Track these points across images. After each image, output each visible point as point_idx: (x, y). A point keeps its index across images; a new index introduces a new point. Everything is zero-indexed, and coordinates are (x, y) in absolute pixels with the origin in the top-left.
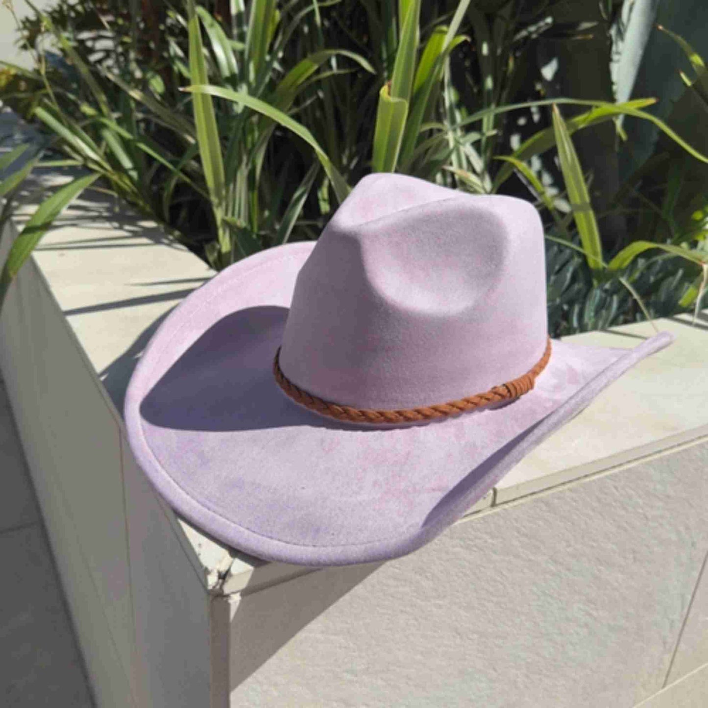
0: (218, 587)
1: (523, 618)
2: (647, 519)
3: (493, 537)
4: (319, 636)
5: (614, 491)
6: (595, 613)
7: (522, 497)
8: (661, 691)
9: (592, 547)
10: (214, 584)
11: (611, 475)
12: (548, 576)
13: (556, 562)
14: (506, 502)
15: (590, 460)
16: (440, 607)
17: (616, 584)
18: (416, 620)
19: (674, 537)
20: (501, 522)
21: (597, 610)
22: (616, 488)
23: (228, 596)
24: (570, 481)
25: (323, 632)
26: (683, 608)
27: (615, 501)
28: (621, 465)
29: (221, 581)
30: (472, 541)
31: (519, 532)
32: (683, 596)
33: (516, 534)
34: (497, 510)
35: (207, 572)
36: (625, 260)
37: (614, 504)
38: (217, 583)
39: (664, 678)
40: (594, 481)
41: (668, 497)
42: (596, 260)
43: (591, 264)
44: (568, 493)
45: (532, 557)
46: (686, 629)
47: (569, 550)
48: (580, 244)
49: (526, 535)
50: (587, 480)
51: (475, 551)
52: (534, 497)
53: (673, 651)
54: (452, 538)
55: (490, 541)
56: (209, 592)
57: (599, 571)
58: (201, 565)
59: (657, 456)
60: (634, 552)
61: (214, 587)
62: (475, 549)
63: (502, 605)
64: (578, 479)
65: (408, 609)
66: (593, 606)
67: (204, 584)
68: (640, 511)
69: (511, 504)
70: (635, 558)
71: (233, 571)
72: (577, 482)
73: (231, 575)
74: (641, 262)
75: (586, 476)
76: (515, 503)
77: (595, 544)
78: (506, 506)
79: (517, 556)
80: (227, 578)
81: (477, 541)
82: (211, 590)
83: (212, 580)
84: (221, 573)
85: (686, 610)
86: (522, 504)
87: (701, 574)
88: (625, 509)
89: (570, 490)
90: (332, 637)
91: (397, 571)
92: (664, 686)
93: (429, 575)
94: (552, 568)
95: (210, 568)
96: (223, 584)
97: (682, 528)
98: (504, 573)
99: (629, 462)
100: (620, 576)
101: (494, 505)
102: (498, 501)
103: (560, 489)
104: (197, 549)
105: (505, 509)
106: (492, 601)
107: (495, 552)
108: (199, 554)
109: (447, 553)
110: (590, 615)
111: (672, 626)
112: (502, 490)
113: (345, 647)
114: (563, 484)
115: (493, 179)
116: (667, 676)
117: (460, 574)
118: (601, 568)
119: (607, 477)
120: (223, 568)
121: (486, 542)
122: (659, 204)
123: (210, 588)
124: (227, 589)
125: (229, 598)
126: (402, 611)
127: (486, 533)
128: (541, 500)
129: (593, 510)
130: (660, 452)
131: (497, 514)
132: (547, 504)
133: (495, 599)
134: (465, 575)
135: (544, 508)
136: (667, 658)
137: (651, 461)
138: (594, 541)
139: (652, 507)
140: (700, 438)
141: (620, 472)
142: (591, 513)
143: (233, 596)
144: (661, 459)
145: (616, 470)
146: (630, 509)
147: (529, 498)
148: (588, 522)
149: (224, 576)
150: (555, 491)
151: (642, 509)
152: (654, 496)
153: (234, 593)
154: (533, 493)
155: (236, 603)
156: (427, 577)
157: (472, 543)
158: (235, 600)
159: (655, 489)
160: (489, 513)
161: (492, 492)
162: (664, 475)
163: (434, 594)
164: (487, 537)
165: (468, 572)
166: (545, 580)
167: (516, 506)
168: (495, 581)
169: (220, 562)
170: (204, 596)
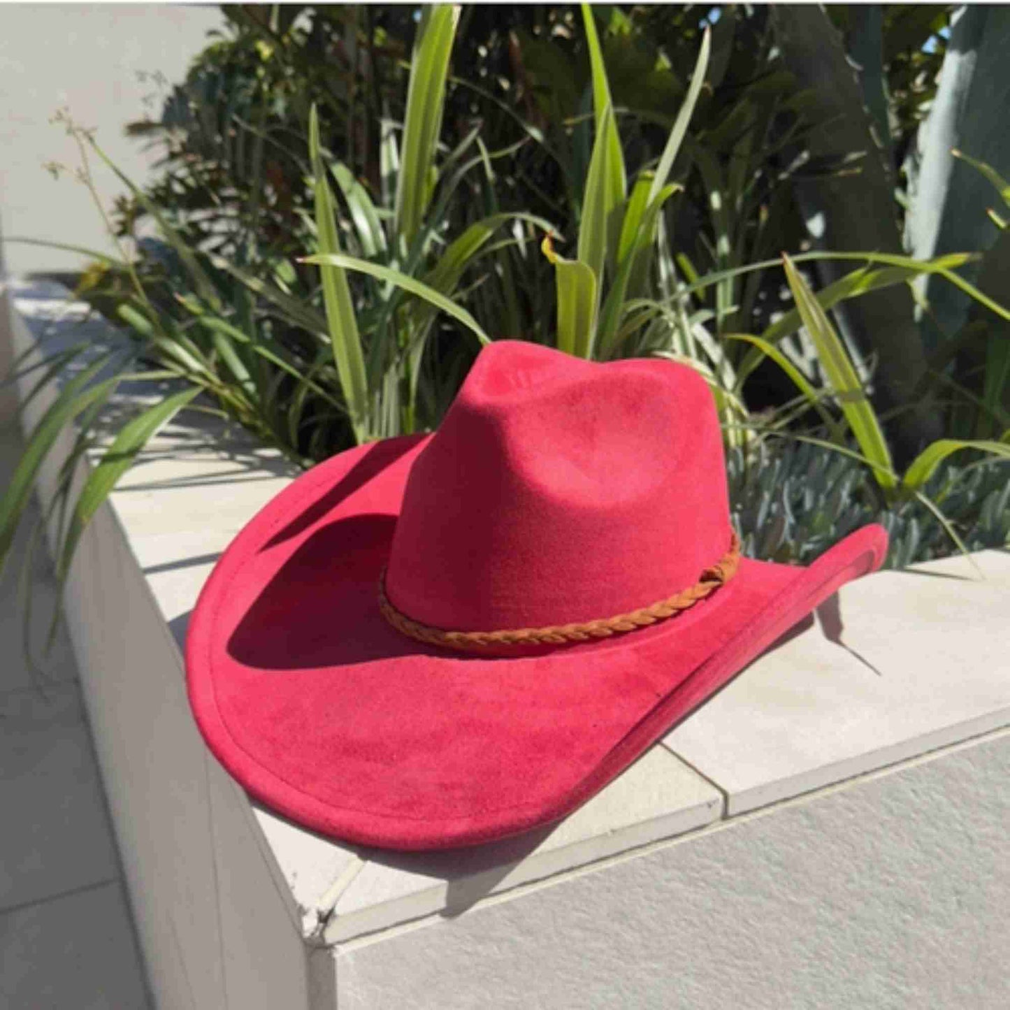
0: (318, 934)
1: (789, 994)
2: (970, 838)
3: (728, 867)
5: (912, 795)
6: (903, 988)
7: (769, 805)
9: (888, 883)
10: (312, 930)
11: (904, 772)
12: (820, 928)
13: (832, 906)
14: (745, 813)
15: (867, 750)
16: (655, 972)
17: (934, 944)
18: (620, 992)
20: (740, 844)
21: (907, 984)
22: (914, 791)
23: (331, 947)
24: (842, 781)
27: (916, 812)
28: (917, 756)
29: (321, 925)
30: (697, 871)
31: (768, 859)
33: (764, 862)
34: (731, 824)
35: (301, 911)
37: (913, 815)
38: (317, 929)
40: (879, 781)
41: (1000, 805)
42: (886, 475)
43: (881, 480)
44: (841, 800)
45: (793, 899)
47: (850, 886)
48: (860, 451)
49: (779, 864)
50: (867, 779)
51: (703, 888)
52: (788, 804)
54: (665, 867)
55: (723, 872)
56: (306, 943)
57: (904, 921)
58: (295, 902)
59: (975, 743)
60: (957, 893)
61: (313, 934)
62: (702, 884)
63: (756, 974)
64: (854, 777)
65: (605, 975)
66: (901, 978)
67: (299, 931)
68: (958, 827)
69: (752, 816)
70: (959, 902)
71: (338, 911)
72: (852, 783)
73: (335, 916)
74: (953, 474)
75: (865, 774)
76: (760, 814)
77: (892, 880)
78: (744, 819)
79: (770, 896)
80: (330, 921)
81: (704, 872)
82: (309, 939)
83: (310, 924)
84: (323, 912)
86: (769, 816)
88: (933, 825)
89: (842, 794)
91: (583, 915)
93: (633, 923)
94: (827, 914)
95: (306, 906)
96: (323, 929)
98: (751, 922)
99: (930, 752)
100: (938, 930)
101: (725, 816)
102: (731, 811)
103: (828, 792)
104: (290, 880)
105: (744, 824)
107: (732, 888)
108: (293, 887)
109: (660, 890)
110: (898, 992)
112: (737, 795)
114: (831, 785)
117: (683, 924)
118: (907, 917)
119: (898, 774)
120: (325, 907)
121: (718, 874)
123: (307, 935)
124: (331, 935)
125: (333, 950)
126: (596, 979)
127: (717, 860)
128: (798, 810)
129: (882, 825)
130: (978, 736)
131: (731, 831)
132: (808, 815)
133: (740, 963)
134: (691, 923)
135: (805, 822)
137: (964, 751)
138: (889, 873)
139: (976, 821)
141: (918, 767)
142: (877, 828)
143: (338, 947)
144: (981, 748)
145: (913, 764)
146: (941, 824)
147: (780, 807)
148: (876, 843)
149: (325, 919)
150: (819, 795)
151: (961, 824)
152: (979, 805)
153: (339, 943)
154: (786, 800)
155: (343, 957)
156: (630, 926)
157: (697, 875)
158: (342, 953)
159: (977, 794)
160: (720, 829)
161: (721, 797)
162: (990, 773)
163: (643, 952)
164: (719, 866)
165: (695, 920)
166: (817, 934)
167: (760, 819)
168: (737, 934)
169: (321, 898)
170: (300, 947)
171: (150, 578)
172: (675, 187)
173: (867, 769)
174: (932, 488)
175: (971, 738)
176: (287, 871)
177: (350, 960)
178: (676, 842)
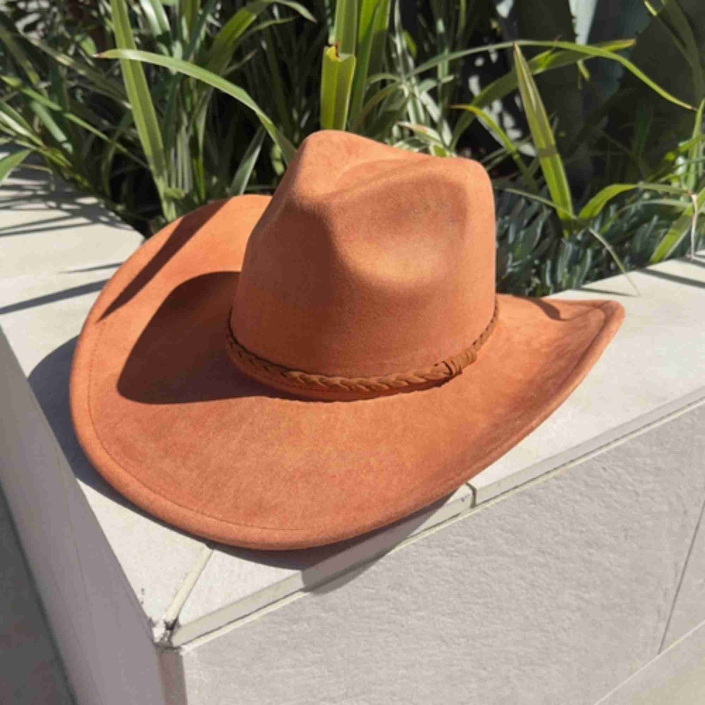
0: (166, 639)
1: (512, 614)
2: (637, 494)
3: (474, 539)
4: (289, 670)
5: (602, 471)
6: (586, 596)
7: (503, 494)
8: (658, 657)
9: (582, 532)
10: (161, 637)
11: (598, 456)
12: (535, 568)
13: (543, 552)
14: (487, 501)
15: (574, 445)
16: (422, 618)
17: (608, 565)
18: (397, 635)
19: (666, 508)
20: (483, 523)
21: (588, 592)
22: (604, 469)
23: (179, 648)
24: (555, 469)
25: (293, 667)
26: (676, 575)
27: (604, 482)
28: (608, 444)
29: (168, 632)
30: (453, 546)
31: (502, 529)
32: (676, 564)
33: (499, 532)
34: (477, 510)
35: (151, 624)
36: (595, 208)
37: (602, 485)
38: (165, 635)
39: (659, 646)
41: (659, 469)
43: (561, 216)
44: (554, 482)
45: (519, 553)
46: (680, 596)
47: (557, 539)
48: (549, 197)
49: (511, 531)
50: (572, 465)
51: (456, 557)
52: (517, 490)
53: (667, 617)
54: (429, 547)
55: (471, 543)
56: (157, 645)
57: (590, 554)
58: (145, 616)
60: (626, 530)
61: (162, 639)
62: (455, 554)
63: (490, 606)
64: (564, 465)
65: (387, 626)
66: (583, 589)
67: (152, 638)
68: (630, 488)
69: (492, 502)
70: (626, 536)
71: (181, 621)
72: (563, 468)
73: (179, 626)
75: (572, 461)
76: (497, 500)
77: (584, 529)
78: (487, 505)
79: (503, 554)
80: (175, 629)
81: (459, 546)
82: (159, 643)
83: (159, 632)
84: (168, 623)
85: (679, 578)
86: (505, 501)
87: (693, 541)
88: (615, 489)
89: (555, 478)
90: (305, 670)
91: (371, 591)
92: (659, 653)
93: (407, 589)
94: (541, 559)
95: (154, 619)
96: (171, 635)
97: (673, 499)
98: (489, 573)
99: (617, 440)
100: (611, 555)
101: (473, 505)
102: (478, 501)
103: (545, 478)
104: (139, 596)
105: (486, 509)
106: (478, 603)
107: (477, 554)
108: (142, 603)
109: (426, 563)
110: (582, 598)
111: (665, 594)
112: (483, 489)
113: (320, 677)
114: (548, 472)
116: (662, 644)
117: (442, 583)
118: (592, 551)
119: (594, 459)
120: (170, 618)
121: (468, 545)
122: (628, 145)
123: (157, 640)
124: (176, 641)
125: (180, 650)
126: (381, 630)
127: (467, 536)
128: (522, 493)
129: (581, 494)
130: (649, 425)
131: (478, 515)
132: (531, 496)
133: (481, 601)
134: (447, 581)
135: (528, 500)
136: (662, 626)
137: (639, 437)
138: (583, 525)
139: (641, 482)
140: (690, 405)
141: (608, 452)
142: (578, 497)
143: (185, 647)
144: (649, 434)
145: (604, 450)
146: (619, 487)
147: (512, 493)
148: (576, 507)
149: (172, 627)
150: (540, 480)
151: (632, 485)
152: (645, 470)
153: (184, 644)
154: (516, 487)
155: (188, 654)
156: (406, 593)
157: (452, 549)
158: (187, 651)
159: (645, 464)
160: (469, 514)
161: (470, 492)
162: (654, 449)
163: (414, 607)
164: (467, 540)
165: (451, 579)
166: (533, 573)
167: (497, 503)
168: (480, 582)
169: (166, 610)
170: (152, 649)
173: (573, 458)
175: (644, 427)
176: (136, 587)
177: (194, 655)
178: (438, 529)
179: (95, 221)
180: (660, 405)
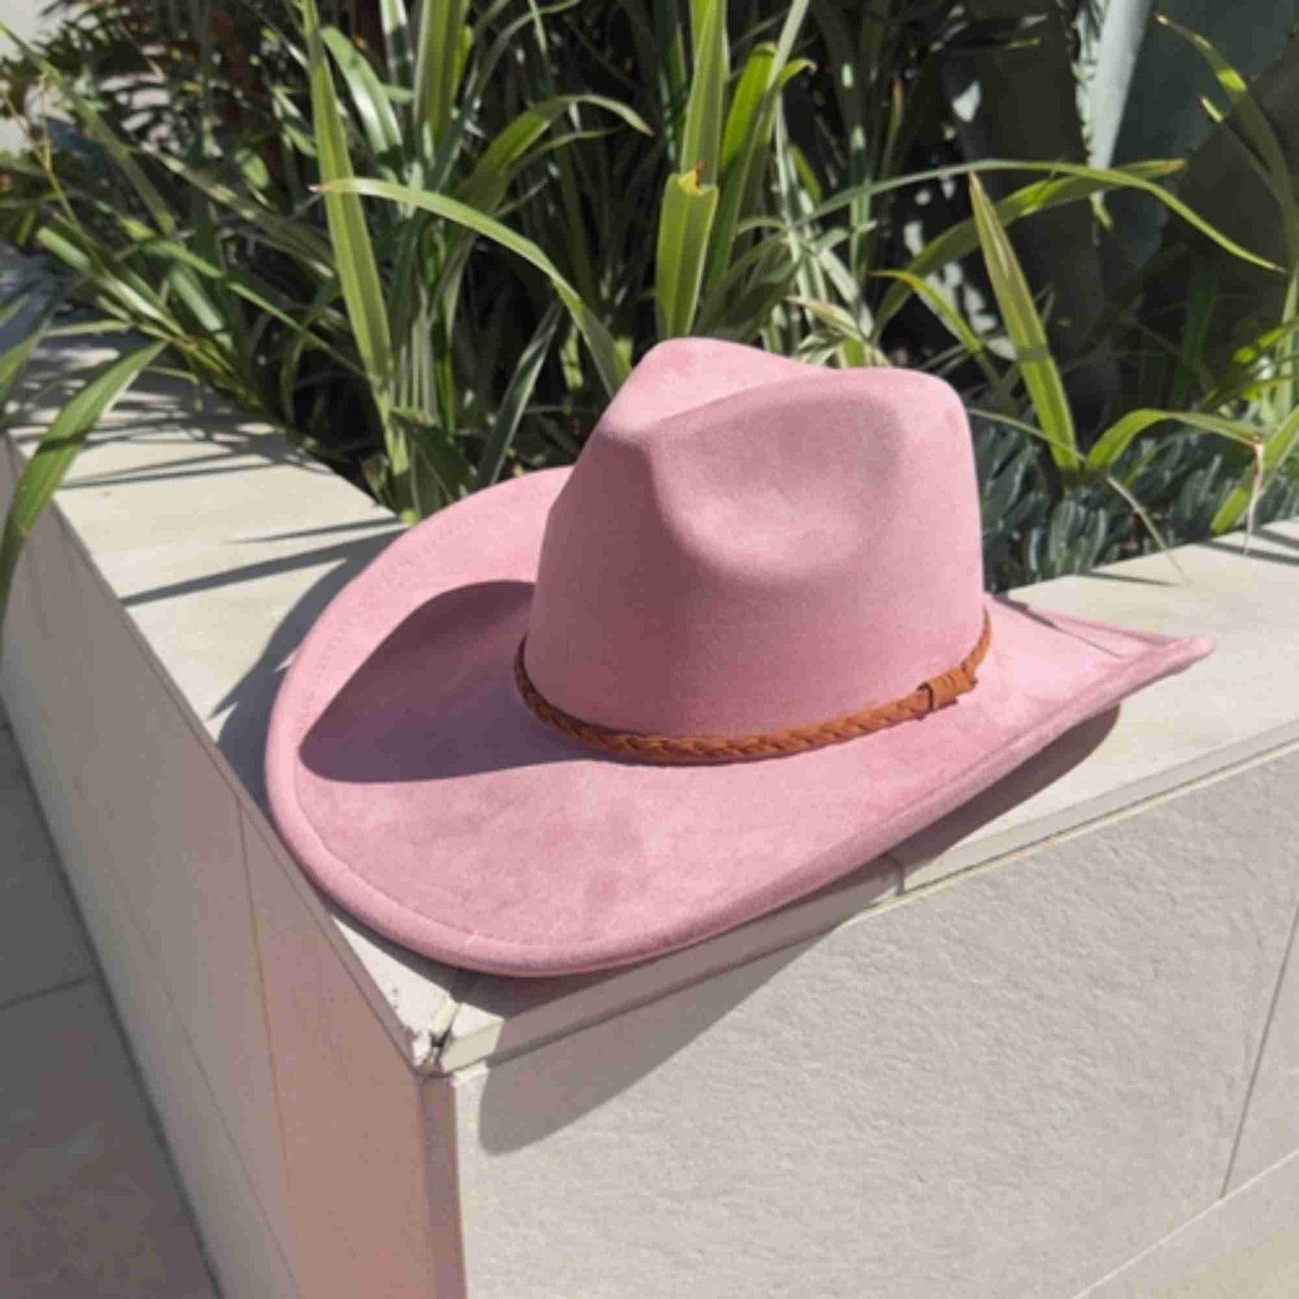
0: (432, 1060)
1: (965, 1087)
2: (1174, 901)
3: (903, 949)
4: (614, 1137)
5: (1112, 855)
6: (1089, 1071)
7: (949, 876)
8: (1219, 1203)
9: (1080, 956)
10: (425, 1057)
11: (1105, 829)
12: (1003, 1011)
13: (1016, 985)
14: (923, 887)
16: (819, 1073)
17: (1127, 1020)
18: (779, 1098)
19: (1223, 930)
20: (917, 923)
21: (1094, 1065)
22: (1115, 851)
23: (449, 1075)
24: (1033, 844)
25: (618, 1129)
26: (1248, 1056)
27: (1116, 874)
28: (1122, 810)
29: (436, 1050)
30: (868, 956)
31: (947, 938)
32: (1248, 1036)
33: (943, 941)
34: (907, 900)
35: (410, 1036)
37: (1112, 878)
38: (430, 1055)
39: (1221, 1181)
40: (1075, 841)
41: (1209, 860)
42: (1067, 453)
43: (1059, 459)
44: (1031, 864)
45: (974, 980)
46: (1256, 1092)
47: (1038, 963)
48: (1036, 422)
49: (961, 942)
50: (1062, 839)
51: (873, 975)
52: (971, 874)
53: (1235, 1130)
54: (831, 954)
55: (899, 955)
56: (416, 1072)
57: (1096, 997)
58: (401, 1026)
59: (1186, 791)
60: (1155, 961)
61: (425, 1061)
62: (872, 970)
63: (928, 1066)
64: (1047, 838)
65: (762, 1081)
66: (1087, 1060)
67: (407, 1058)
68: (1160, 888)
69: (931, 890)
70: (1156, 972)
71: (457, 1031)
72: (1045, 844)
73: (453, 1039)
74: (1148, 447)
75: (1060, 833)
76: (940, 887)
77: (1084, 952)
78: (923, 893)
79: (948, 979)
80: (447, 1044)
81: (875, 956)
82: (421, 1067)
83: (421, 1049)
84: (436, 1035)
85: (1253, 1059)
86: (951, 888)
87: (1277, 991)
88: (1136, 889)
89: (1033, 858)
90: (635, 1138)
92: (1222, 1195)
93: (796, 1019)
94: (1011, 996)
95: (415, 1029)
96: (440, 1055)
97: (1236, 915)
98: (926, 1009)
99: (1135, 804)
100: (1132, 1003)
101: (901, 892)
102: (908, 885)
103: (1015, 858)
104: (391, 999)
105: (921, 899)
106: (908, 1060)
107: (906, 974)
108: (396, 1007)
109: (824, 979)
110: (1085, 1076)
111: (1230, 1086)
113: (658, 1154)
114: (1021, 848)
115: (875, 313)
116: (1227, 1177)
117: (851, 1016)
118: (1100, 992)
119: (1097, 832)
120: (439, 1029)
121: (890, 957)
123: (418, 1062)
124: (448, 1062)
125: (450, 1079)
126: (753, 1086)
127: (890, 941)
128: (982, 879)
129: (1077, 890)
130: (1190, 783)
131: (906, 907)
132: (994, 885)
133: (912, 1056)
134: (859, 1015)
135: (990, 893)
136: (1226, 1145)
137: (1173, 800)
138: (1081, 945)
139: (1181, 880)
140: (1259, 754)
141: (1123, 823)
142: (1072, 896)
143: (458, 1073)
144: (1193, 796)
146: (1141, 885)
147: (962, 877)
148: (1070, 913)
149: (441, 1042)
150: (1006, 861)
151: (1165, 884)
152: (1186, 861)
153: (460, 1069)
154: (969, 869)
155: (463, 1086)
156: (791, 1024)
157: (867, 961)
158: (463, 1081)
159: (1185, 850)
160: (895, 906)
162: (1200, 824)
163: (807, 1052)
164: (891, 948)
165: (864, 1011)
166: (1000, 1018)
167: (939, 893)
168: (911, 1024)
169: (433, 1018)
170: (409, 1077)
171: (134, 611)
172: (802, 63)
173: (1062, 828)
174: (1122, 467)
175: (1182, 785)
176: (385, 986)
177: (472, 1088)
179: (279, 460)
180: (1205, 751)
